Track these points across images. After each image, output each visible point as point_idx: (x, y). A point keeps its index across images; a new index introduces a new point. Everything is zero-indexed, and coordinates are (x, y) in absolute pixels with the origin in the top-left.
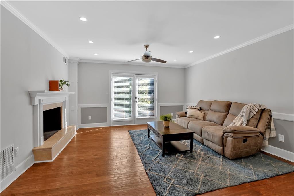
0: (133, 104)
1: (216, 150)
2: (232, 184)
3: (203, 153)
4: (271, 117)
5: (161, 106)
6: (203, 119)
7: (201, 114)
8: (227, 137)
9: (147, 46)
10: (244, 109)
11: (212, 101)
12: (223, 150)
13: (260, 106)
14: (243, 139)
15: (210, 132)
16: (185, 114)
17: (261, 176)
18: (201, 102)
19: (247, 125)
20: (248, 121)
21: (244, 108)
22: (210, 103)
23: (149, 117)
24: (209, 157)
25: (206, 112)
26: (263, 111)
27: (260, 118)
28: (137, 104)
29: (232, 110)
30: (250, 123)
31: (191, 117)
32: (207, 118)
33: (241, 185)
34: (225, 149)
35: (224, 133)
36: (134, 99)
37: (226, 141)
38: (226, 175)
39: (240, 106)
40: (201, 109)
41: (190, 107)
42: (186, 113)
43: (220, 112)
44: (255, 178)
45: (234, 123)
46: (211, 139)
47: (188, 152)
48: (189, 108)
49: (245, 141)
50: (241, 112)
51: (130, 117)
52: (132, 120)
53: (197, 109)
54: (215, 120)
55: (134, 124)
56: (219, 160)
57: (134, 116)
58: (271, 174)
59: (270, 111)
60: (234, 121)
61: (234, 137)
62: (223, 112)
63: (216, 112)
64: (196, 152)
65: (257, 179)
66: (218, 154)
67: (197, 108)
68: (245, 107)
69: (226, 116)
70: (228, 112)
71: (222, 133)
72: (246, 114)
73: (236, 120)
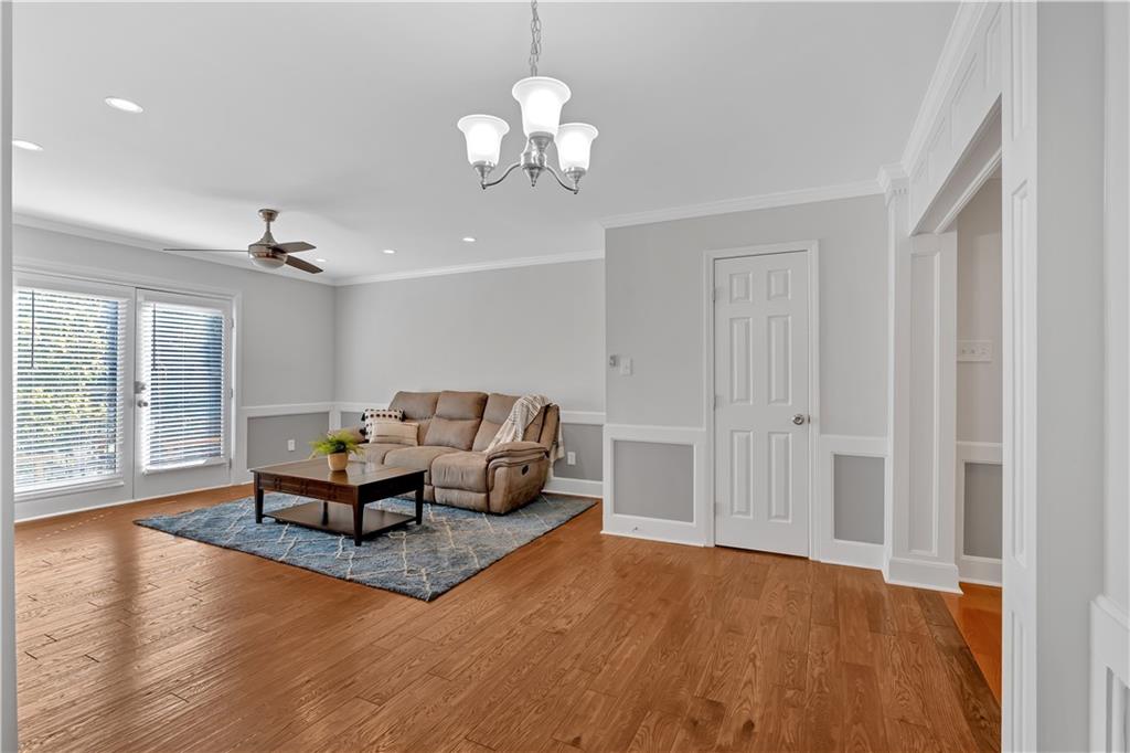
0: (125, 415)
1: (472, 504)
2: (522, 543)
3: (444, 518)
4: (559, 419)
5: (249, 419)
6: (416, 443)
7: (409, 429)
8: (496, 468)
9: (270, 215)
10: (517, 407)
11: (439, 394)
12: (488, 498)
13: (543, 399)
14: (522, 468)
15: (455, 466)
16: (360, 436)
17: (555, 523)
18: (401, 396)
19: (523, 439)
20: (526, 430)
21: (517, 405)
22: (434, 400)
23: (201, 462)
24: (461, 522)
25: (424, 423)
26: (547, 408)
27: (543, 425)
28: (145, 413)
29: (489, 411)
30: (529, 435)
31: (383, 439)
32: (428, 438)
33: (535, 541)
34: (492, 494)
35: (489, 461)
36: (132, 391)
37: (493, 477)
38: (507, 536)
39: (508, 402)
40: (404, 418)
41: (375, 413)
42: (363, 432)
43: (461, 419)
44: (549, 528)
45: (499, 441)
46: (459, 482)
47: (410, 524)
48: (372, 416)
49: (525, 470)
50: (512, 414)
51: (112, 471)
52: (122, 483)
53: (396, 417)
54: (453, 441)
55: (132, 501)
56: (484, 522)
57: (132, 464)
58: (565, 517)
59: (558, 409)
60: (498, 436)
61: (510, 465)
62: (469, 419)
63: (451, 419)
64: (430, 521)
65: (551, 528)
66: (475, 511)
67: (396, 414)
68: (518, 403)
69: (477, 427)
70: (481, 417)
71: (485, 463)
72: (522, 419)
73: (503, 432)
